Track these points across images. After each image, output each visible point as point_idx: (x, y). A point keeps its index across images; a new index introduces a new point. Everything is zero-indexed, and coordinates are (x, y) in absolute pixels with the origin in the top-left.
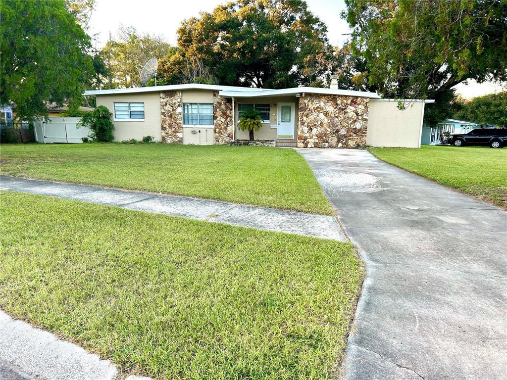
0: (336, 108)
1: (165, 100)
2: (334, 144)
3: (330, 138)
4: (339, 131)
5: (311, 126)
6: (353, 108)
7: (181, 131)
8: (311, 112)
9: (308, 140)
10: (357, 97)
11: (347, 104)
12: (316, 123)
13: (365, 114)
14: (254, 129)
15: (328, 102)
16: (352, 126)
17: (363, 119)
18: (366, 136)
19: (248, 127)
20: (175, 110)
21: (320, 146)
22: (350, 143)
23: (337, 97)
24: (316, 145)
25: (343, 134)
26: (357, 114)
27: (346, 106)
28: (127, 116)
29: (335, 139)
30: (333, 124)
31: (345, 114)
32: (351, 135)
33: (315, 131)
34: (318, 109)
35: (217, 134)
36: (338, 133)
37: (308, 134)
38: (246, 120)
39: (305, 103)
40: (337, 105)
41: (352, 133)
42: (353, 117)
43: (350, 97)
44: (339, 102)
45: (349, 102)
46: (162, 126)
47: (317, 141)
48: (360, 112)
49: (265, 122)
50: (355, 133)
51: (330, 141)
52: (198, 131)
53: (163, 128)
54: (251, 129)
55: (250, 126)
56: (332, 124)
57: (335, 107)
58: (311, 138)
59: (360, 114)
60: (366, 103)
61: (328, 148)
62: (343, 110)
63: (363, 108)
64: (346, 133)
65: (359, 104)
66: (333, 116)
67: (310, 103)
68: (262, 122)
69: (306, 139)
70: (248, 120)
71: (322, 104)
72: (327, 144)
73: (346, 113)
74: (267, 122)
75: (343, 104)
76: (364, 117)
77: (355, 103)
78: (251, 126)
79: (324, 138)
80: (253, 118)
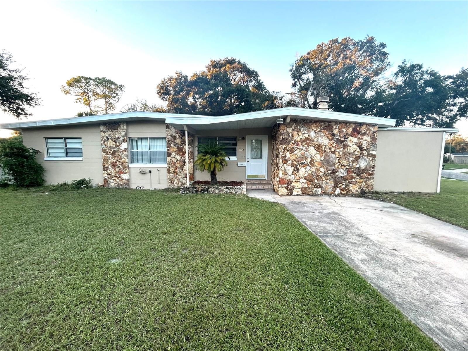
0: (331, 140)
1: (106, 134)
2: (330, 190)
3: (324, 182)
4: (336, 172)
5: (297, 165)
6: (355, 140)
7: (127, 171)
8: (298, 145)
9: (293, 184)
10: (361, 124)
11: (347, 134)
12: (304, 161)
13: (372, 148)
14: (217, 169)
15: (320, 131)
16: (354, 164)
17: (369, 155)
18: (373, 178)
19: (207, 166)
20: (118, 146)
21: (310, 193)
22: (351, 188)
23: (333, 124)
24: (305, 192)
25: (342, 175)
26: (361, 148)
27: (346, 136)
28: (64, 155)
29: (332, 184)
30: (328, 163)
31: (344, 148)
32: (352, 178)
33: (302, 172)
34: (308, 141)
35: (172, 175)
36: (334, 174)
37: (293, 176)
38: (204, 158)
39: (288, 133)
40: (333, 135)
41: (354, 175)
42: (356, 153)
43: (352, 125)
44: (336, 131)
45: (350, 130)
46: (104, 166)
47: (306, 186)
48: (365, 144)
49: (231, 159)
50: (358, 175)
51: (324, 185)
52: (148, 171)
53: (105, 169)
54: (212, 169)
55: (210, 164)
56: (326, 162)
57: (330, 138)
58: (297, 182)
59: (365, 148)
60: (374, 132)
61: (321, 195)
62: (342, 142)
63: (369, 139)
64: (345, 174)
65: (363, 135)
66: (329, 151)
67: (295, 133)
68: (227, 159)
69: (289, 182)
70: (208, 156)
71: (312, 134)
72: (320, 190)
73: (345, 146)
74: (233, 159)
75: (342, 135)
76: (371, 152)
77: (359, 132)
78: (212, 166)
79: (316, 181)
80: (214, 153)
